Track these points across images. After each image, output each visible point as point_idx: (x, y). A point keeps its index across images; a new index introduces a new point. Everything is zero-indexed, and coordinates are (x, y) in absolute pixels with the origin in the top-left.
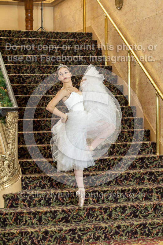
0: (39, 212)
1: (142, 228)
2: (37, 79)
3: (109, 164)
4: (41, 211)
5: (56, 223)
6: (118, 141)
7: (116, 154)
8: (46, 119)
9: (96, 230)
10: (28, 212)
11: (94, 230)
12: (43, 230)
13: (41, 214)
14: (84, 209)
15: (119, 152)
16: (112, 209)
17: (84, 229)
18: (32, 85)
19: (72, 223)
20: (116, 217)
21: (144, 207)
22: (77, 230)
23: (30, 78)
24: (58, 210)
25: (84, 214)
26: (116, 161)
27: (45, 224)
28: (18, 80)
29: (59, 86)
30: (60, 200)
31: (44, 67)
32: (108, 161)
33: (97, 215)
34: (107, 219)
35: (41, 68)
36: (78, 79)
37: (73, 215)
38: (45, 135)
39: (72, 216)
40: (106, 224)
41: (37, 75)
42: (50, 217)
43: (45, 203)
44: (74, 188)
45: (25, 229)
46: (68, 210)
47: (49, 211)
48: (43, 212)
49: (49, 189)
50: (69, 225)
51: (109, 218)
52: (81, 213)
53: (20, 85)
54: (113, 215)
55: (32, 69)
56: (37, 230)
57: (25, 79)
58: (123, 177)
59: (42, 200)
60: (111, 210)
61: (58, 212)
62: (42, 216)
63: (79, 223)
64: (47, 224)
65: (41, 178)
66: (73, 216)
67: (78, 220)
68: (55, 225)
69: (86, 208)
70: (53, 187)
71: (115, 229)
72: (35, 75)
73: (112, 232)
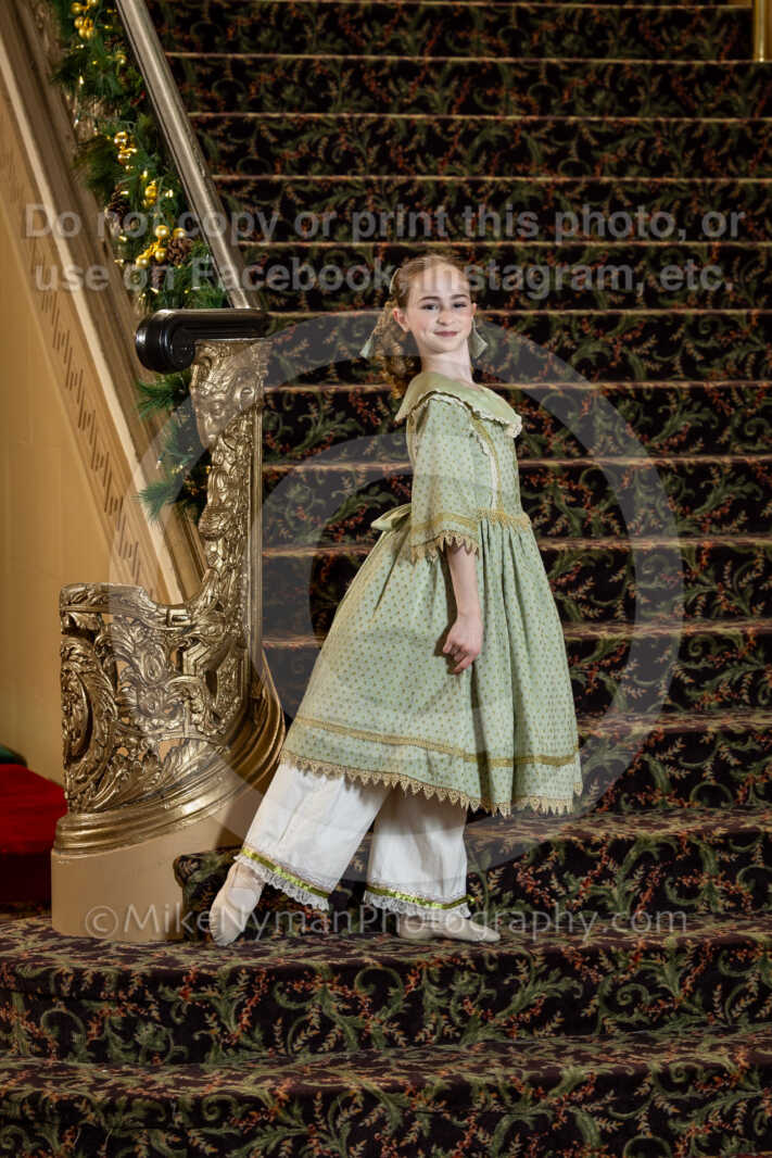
0: (404, 969)
2: (343, 145)
4: (419, 958)
5: (507, 1035)
10: (335, 969)
11: (752, 1083)
12: (437, 1080)
13: (419, 982)
14: (681, 949)
17: (691, 1074)
18: (318, 178)
19: (611, 1037)
22: (650, 1080)
23: (305, 138)
24: (521, 957)
25: (682, 981)
27: (444, 1039)
28: (232, 148)
29: (482, 183)
30: (529, 890)
31: (386, 71)
33: (760, 983)
35: (366, 77)
36: (594, 142)
37: (616, 987)
39: (607, 989)
41: (345, 115)
42: (473, 997)
44: (611, 815)
45: (326, 1075)
46: (584, 953)
47: (470, 962)
48: (429, 965)
50: (591, 1049)
52: (668, 977)
53: (244, 177)
55: (311, 84)
56: (401, 1080)
57: (272, 139)
61: (521, 966)
62: (421, 993)
63: (651, 1033)
64: (456, 1041)
66: (613, 994)
67: (644, 1019)
68: (503, 1049)
69: (693, 940)
72: (331, 116)
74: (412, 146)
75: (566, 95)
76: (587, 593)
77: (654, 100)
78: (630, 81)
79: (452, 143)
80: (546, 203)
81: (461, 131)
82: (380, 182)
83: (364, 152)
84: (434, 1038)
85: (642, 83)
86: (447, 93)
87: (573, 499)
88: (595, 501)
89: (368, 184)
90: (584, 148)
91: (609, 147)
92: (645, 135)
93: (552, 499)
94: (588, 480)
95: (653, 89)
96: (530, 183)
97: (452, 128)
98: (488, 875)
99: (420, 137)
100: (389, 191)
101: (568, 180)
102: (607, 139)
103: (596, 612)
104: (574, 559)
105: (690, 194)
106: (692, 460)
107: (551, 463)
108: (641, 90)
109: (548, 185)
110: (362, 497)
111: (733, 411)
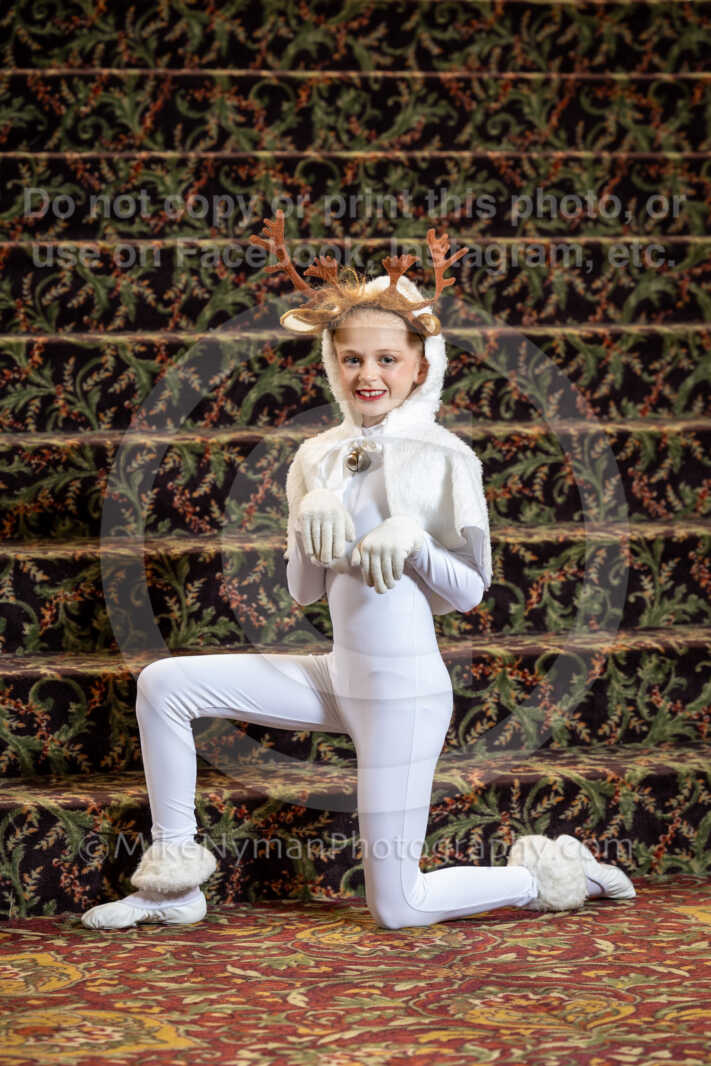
0: (88, 681)
3: (565, 371)
6: (620, 229)
7: (612, 311)
8: (106, 72)
9: (504, 804)
10: (7, 680)
11: (488, 805)
13: (104, 696)
15: (633, 301)
16: (604, 667)
19: (327, 763)
20: (635, 723)
26: (616, 357)
32: (561, 350)
33: (498, 704)
34: (574, 739)
38: (102, 179)
40: (573, 762)
48: (116, 677)
49: (150, 535)
51: (584, 733)
54: (617, 710)
56: (82, 798)
58: (668, 462)
60: (598, 669)
62: (107, 710)
65: (89, 454)
70: (178, 521)
71: (637, 797)
73: (618, 818)
88: (314, 198)
93: (264, 194)
94: (306, 172)
98: (186, 588)
106: (426, 153)
107: (262, 154)
111: (474, 105)
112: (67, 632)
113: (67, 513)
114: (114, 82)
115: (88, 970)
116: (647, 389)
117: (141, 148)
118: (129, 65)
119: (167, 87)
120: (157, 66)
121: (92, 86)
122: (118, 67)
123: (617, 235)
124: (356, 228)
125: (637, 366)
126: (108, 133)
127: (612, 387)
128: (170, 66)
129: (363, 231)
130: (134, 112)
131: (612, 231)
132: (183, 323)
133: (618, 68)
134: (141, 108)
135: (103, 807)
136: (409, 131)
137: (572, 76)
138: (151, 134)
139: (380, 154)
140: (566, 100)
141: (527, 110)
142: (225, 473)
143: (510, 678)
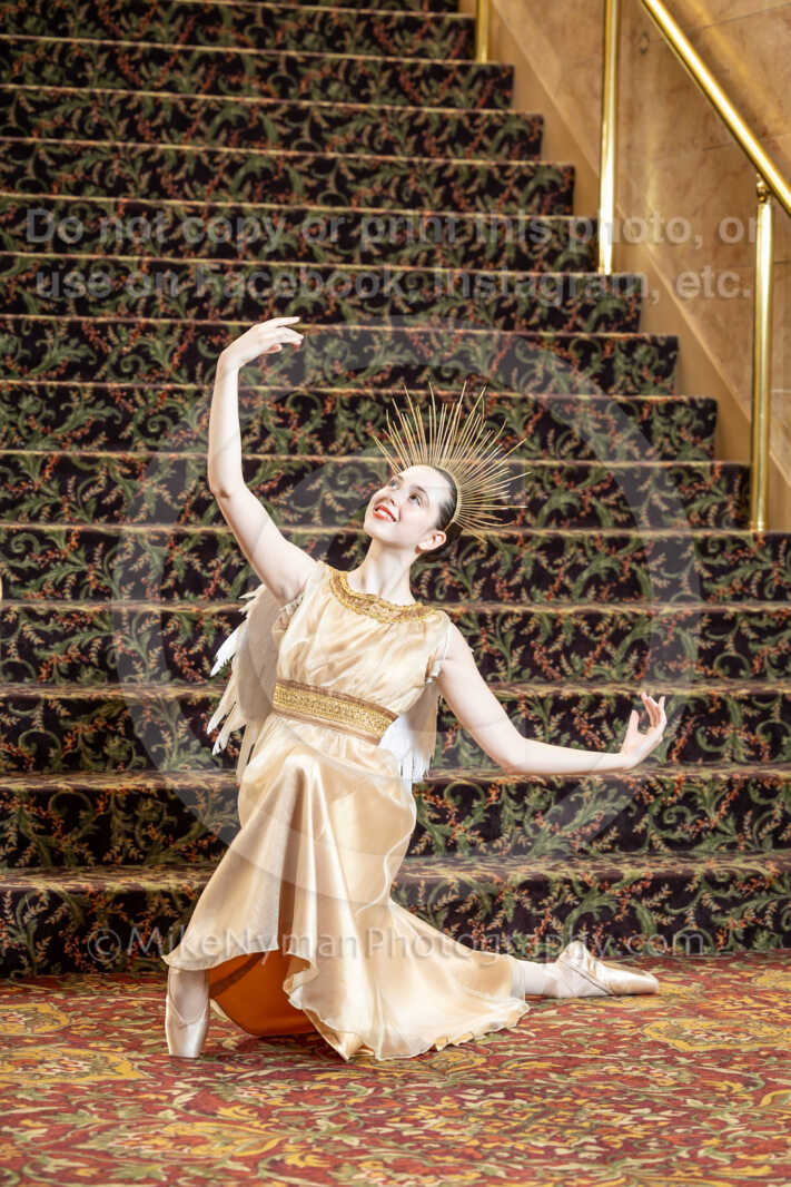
0: (94, 795)
1: (663, 901)
2: (95, 116)
3: (487, 565)
4: (108, 787)
5: (187, 858)
6: (541, 453)
7: (529, 518)
8: (143, 320)
9: (412, 899)
10: (32, 793)
12: (117, 886)
13: (107, 806)
15: (546, 510)
16: (499, 795)
18: (70, 142)
21: (680, 794)
23: (61, 109)
24: (200, 789)
26: (528, 554)
27: (129, 861)
29: (217, 153)
31: (138, 56)
32: (483, 548)
34: (474, 851)
35: (120, 61)
36: (324, 125)
38: (135, 404)
40: (469, 869)
41: (98, 91)
42: (156, 823)
43: (130, 753)
45: (18, 881)
47: (154, 792)
48: (116, 791)
49: (154, 682)
51: (482, 846)
54: (508, 829)
55: (69, 65)
56: (84, 885)
57: (30, 109)
58: (562, 637)
59: (114, 734)
60: (493, 797)
61: (200, 797)
62: (110, 815)
64: (140, 862)
65: (108, 618)
68: (182, 868)
70: (177, 673)
71: (516, 897)
72: (85, 90)
73: (501, 913)
74: (158, 121)
75: (303, 85)
76: (288, 499)
77: (385, 93)
78: (362, 75)
79: (195, 120)
80: (276, 173)
81: (204, 109)
82: (125, 148)
83: (114, 124)
84: (121, 859)
85: (373, 78)
86: (195, 78)
87: (281, 421)
88: (301, 423)
89: (115, 150)
90: (316, 130)
91: (339, 130)
92: (373, 121)
94: (295, 403)
95: (383, 83)
96: (261, 155)
97: (194, 107)
98: (177, 724)
99: (166, 114)
100: (134, 156)
101: (296, 153)
102: (337, 122)
103: (296, 517)
104: (277, 467)
105: (408, 171)
106: (390, 391)
108: (371, 83)
109: (278, 157)
110: (89, 410)
111: (432, 354)
112: (83, 755)
113: (90, 664)
114: (150, 329)
115: (75, 1017)
116: (552, 579)
117: (170, 380)
118: (165, 316)
119: (191, 333)
120: (187, 317)
121: (132, 331)
122: (156, 317)
123: (539, 458)
124: (333, 447)
125: (544, 562)
126: (144, 368)
127: (524, 576)
128: (198, 317)
129: (338, 450)
130: (164, 352)
131: (533, 455)
132: (193, 518)
133: (549, 327)
134: (171, 349)
135: (100, 892)
136: (381, 372)
137: (509, 333)
138: (178, 370)
139: (354, 391)
140: (504, 352)
141: (473, 359)
142: (215, 636)
143: (425, 802)
